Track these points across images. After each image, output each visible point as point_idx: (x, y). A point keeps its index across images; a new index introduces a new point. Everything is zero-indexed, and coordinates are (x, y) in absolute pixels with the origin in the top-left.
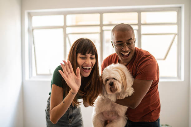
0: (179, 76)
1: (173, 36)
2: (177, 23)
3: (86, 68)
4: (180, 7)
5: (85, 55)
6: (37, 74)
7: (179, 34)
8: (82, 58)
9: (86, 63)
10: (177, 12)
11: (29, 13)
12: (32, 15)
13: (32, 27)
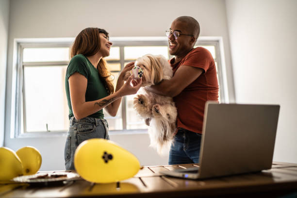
4: (218, 41)
6: (26, 132)
10: (215, 46)
11: (18, 44)
12: (22, 47)
13: (23, 62)
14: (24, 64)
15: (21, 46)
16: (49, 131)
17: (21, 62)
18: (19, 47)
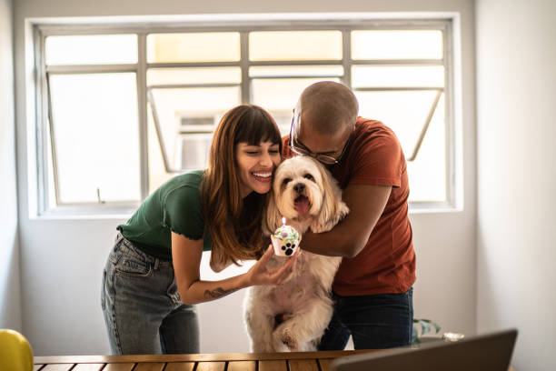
0: (451, 201)
1: (435, 93)
2: (443, 60)
3: (261, 175)
4: (450, 20)
5: (259, 146)
6: (59, 204)
7: (447, 89)
8: (251, 153)
9: (262, 164)
10: (443, 31)
11: (35, 27)
12: (44, 34)
13: (46, 66)
14: (48, 70)
15: (40, 32)
16: (103, 202)
17: (43, 65)
18: (37, 32)
